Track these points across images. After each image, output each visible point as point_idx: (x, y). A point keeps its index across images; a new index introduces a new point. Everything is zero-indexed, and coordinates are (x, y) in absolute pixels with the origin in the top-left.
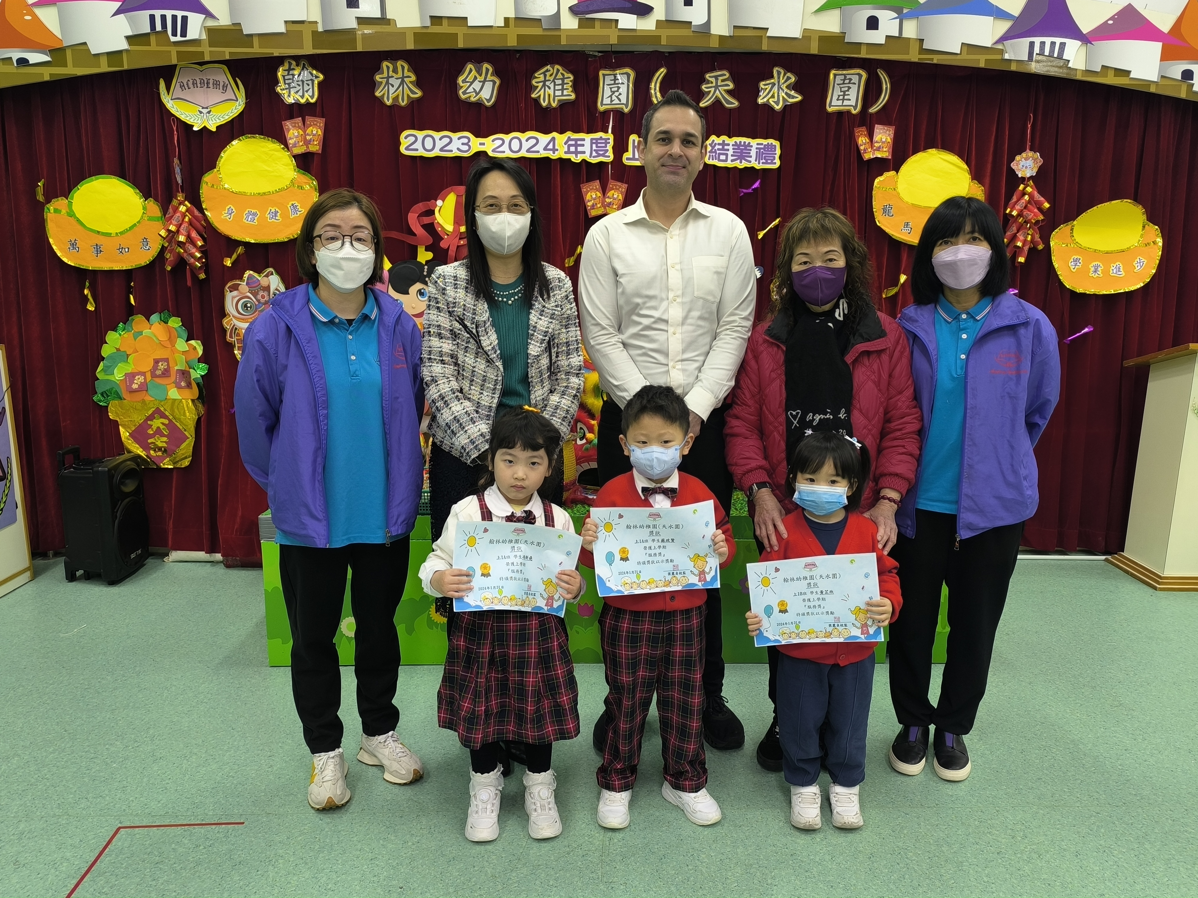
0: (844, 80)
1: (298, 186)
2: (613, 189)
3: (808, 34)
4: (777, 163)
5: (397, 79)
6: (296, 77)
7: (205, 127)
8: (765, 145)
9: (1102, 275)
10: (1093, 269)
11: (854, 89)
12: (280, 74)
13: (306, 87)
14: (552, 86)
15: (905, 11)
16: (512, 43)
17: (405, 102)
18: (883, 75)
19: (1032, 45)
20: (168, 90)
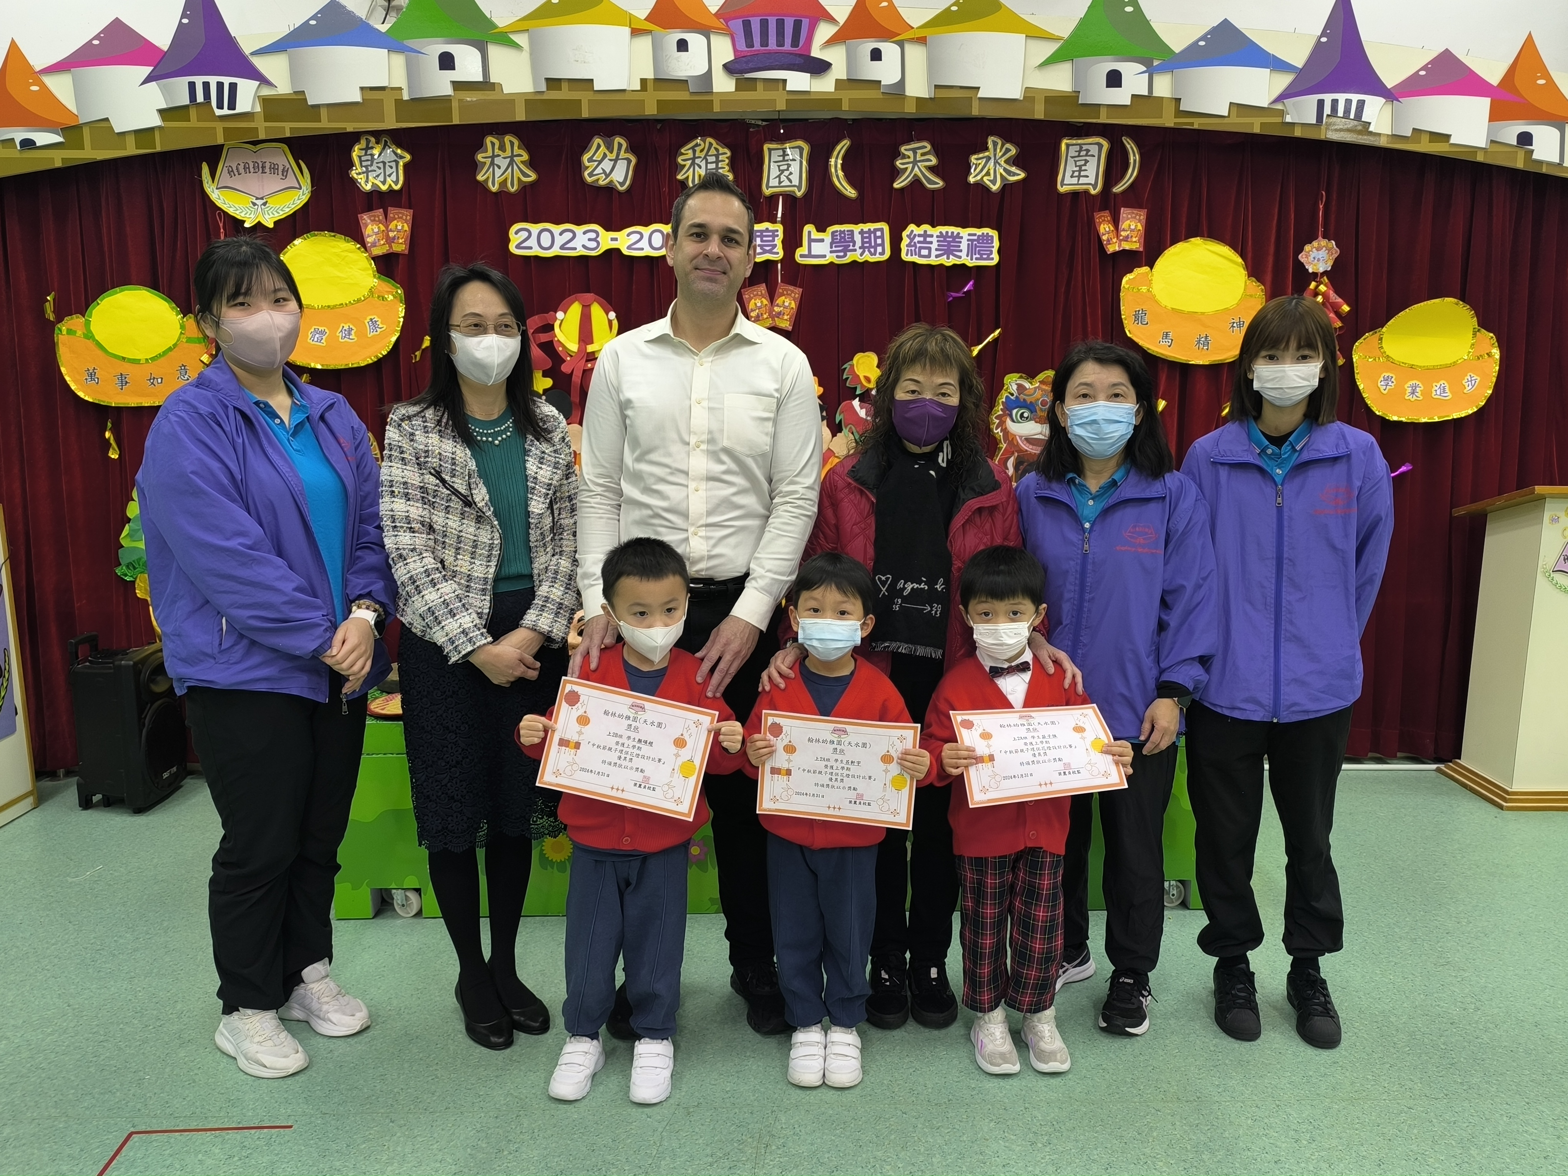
0: (1080, 151)
1: (379, 297)
2: (784, 295)
3: (1030, 94)
4: (995, 259)
5: (505, 158)
6: (376, 157)
7: (259, 223)
8: (979, 236)
9: (1421, 398)
10: (1409, 390)
11: (1093, 162)
12: (355, 155)
13: (388, 172)
14: (703, 164)
15: (1156, 63)
16: (651, 110)
17: (515, 187)
18: (1130, 146)
19: (1321, 103)
20: (213, 176)
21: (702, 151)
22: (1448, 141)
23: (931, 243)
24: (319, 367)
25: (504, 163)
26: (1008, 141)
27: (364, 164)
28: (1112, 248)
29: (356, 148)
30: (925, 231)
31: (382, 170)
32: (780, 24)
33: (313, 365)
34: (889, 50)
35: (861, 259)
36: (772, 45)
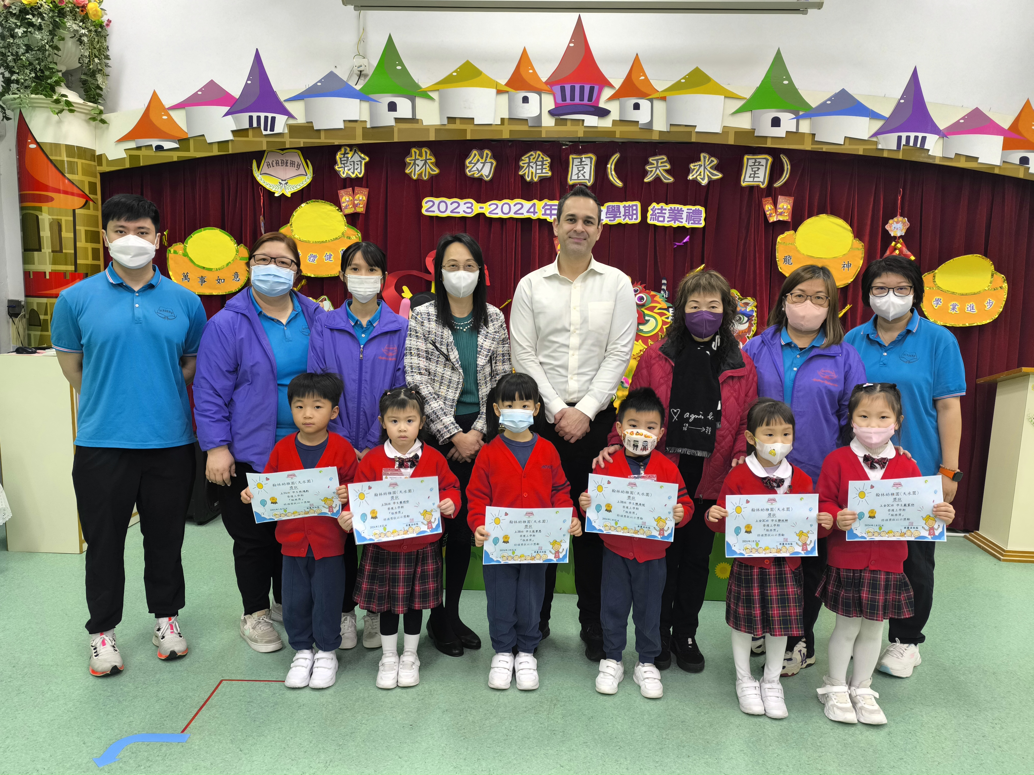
0: (755, 163)
1: (347, 237)
3: (726, 130)
4: (703, 224)
5: (421, 160)
6: (349, 158)
7: (283, 194)
8: (693, 210)
9: (959, 312)
10: (951, 307)
11: (762, 169)
12: (338, 156)
13: (356, 167)
14: (534, 166)
15: (801, 113)
16: (506, 136)
17: (427, 177)
18: (785, 159)
19: (900, 138)
20: (258, 168)
21: (534, 159)
22: (977, 161)
23: (665, 213)
24: (313, 276)
25: (421, 163)
26: (712, 156)
27: (343, 162)
28: (773, 219)
29: (339, 153)
30: (662, 207)
31: (352, 166)
32: (582, 89)
33: (309, 275)
34: (645, 104)
35: (623, 222)
36: (577, 100)
